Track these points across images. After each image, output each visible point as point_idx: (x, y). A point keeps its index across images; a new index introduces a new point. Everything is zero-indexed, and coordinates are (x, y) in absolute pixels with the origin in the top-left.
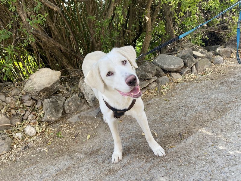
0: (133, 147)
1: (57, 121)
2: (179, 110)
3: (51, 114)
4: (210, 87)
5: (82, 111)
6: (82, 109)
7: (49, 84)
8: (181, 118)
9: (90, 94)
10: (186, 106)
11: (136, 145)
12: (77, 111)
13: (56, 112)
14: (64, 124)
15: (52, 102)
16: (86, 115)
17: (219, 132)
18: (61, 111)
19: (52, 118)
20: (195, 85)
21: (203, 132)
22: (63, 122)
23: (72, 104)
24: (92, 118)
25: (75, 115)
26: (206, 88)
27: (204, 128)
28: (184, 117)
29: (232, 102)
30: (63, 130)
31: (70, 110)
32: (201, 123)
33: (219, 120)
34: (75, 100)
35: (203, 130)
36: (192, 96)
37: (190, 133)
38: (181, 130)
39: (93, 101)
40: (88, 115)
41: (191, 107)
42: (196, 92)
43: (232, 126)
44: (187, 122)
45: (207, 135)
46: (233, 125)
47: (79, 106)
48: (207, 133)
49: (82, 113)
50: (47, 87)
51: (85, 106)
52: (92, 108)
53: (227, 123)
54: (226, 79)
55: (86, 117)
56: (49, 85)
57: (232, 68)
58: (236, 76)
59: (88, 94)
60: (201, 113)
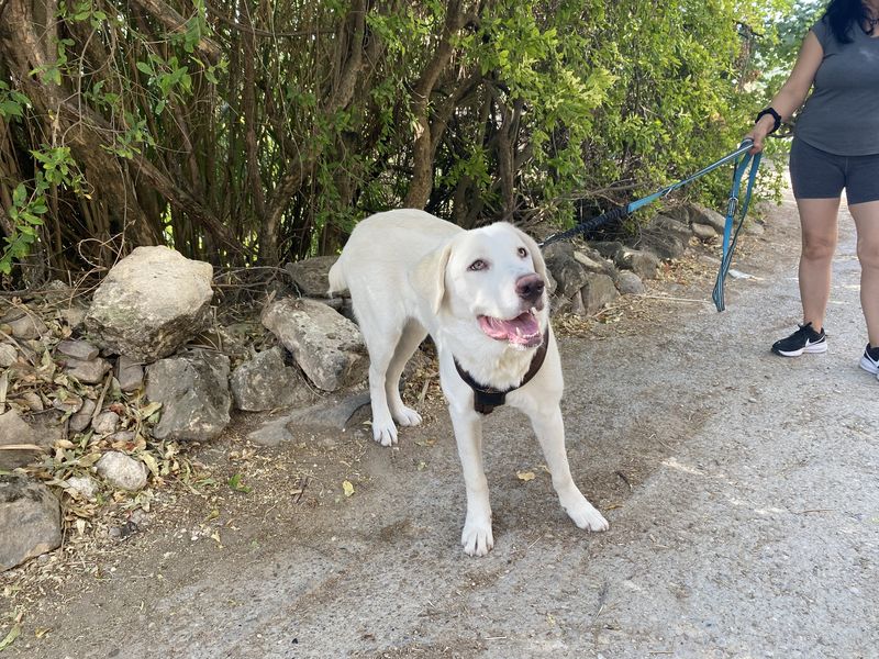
2: (587, 411)
4: (639, 355)
8: (601, 432)
9: (325, 349)
10: (598, 400)
12: (274, 406)
13: (214, 405)
14: (240, 451)
17: (712, 467)
18: (228, 405)
19: (205, 426)
20: (596, 347)
21: (673, 468)
23: (261, 382)
26: (628, 356)
27: (672, 458)
28: (606, 429)
29: (709, 394)
31: (256, 403)
32: (658, 446)
33: (699, 438)
34: (272, 367)
35: (673, 463)
36: (605, 376)
37: (646, 472)
38: (615, 463)
41: (614, 405)
42: (608, 363)
43: (735, 452)
44: (621, 444)
45: (690, 475)
46: (736, 449)
48: (685, 469)
49: (295, 414)
51: (301, 392)
52: (327, 397)
53: (721, 444)
54: (669, 337)
57: (669, 309)
58: (686, 329)
60: (648, 422)
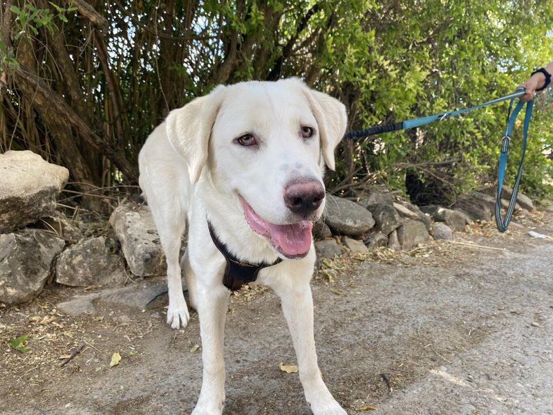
0: (252, 401)
1: (21, 304)
2: (373, 319)
3: (10, 275)
4: (435, 280)
5: (105, 287)
6: (108, 280)
7: (27, 189)
8: (380, 337)
9: (140, 240)
10: (387, 312)
11: (263, 395)
12: (91, 284)
13: (26, 274)
14: (42, 316)
15: (23, 244)
16: (115, 299)
17: (483, 381)
18: (44, 275)
19: (9, 290)
20: (400, 271)
21: (441, 377)
22: (39, 309)
23: (81, 263)
24: (134, 311)
25: (82, 293)
26: (426, 280)
27: (443, 368)
28: (386, 335)
30: (37, 332)
31: (72, 279)
32: (431, 355)
33: (475, 351)
34: (94, 251)
35: (442, 372)
36: (399, 293)
37: (411, 376)
38: (384, 365)
39: (146, 260)
40: (123, 301)
41: (400, 317)
42: (406, 284)
43: (510, 369)
44: (396, 349)
45: (456, 386)
47: (99, 272)
48: (453, 380)
49: (106, 292)
50: (18, 198)
51: (118, 276)
52: (139, 282)
53: (497, 360)
54: (467, 271)
55: (115, 306)
56: (26, 192)
59: (136, 240)
60: (428, 333)
